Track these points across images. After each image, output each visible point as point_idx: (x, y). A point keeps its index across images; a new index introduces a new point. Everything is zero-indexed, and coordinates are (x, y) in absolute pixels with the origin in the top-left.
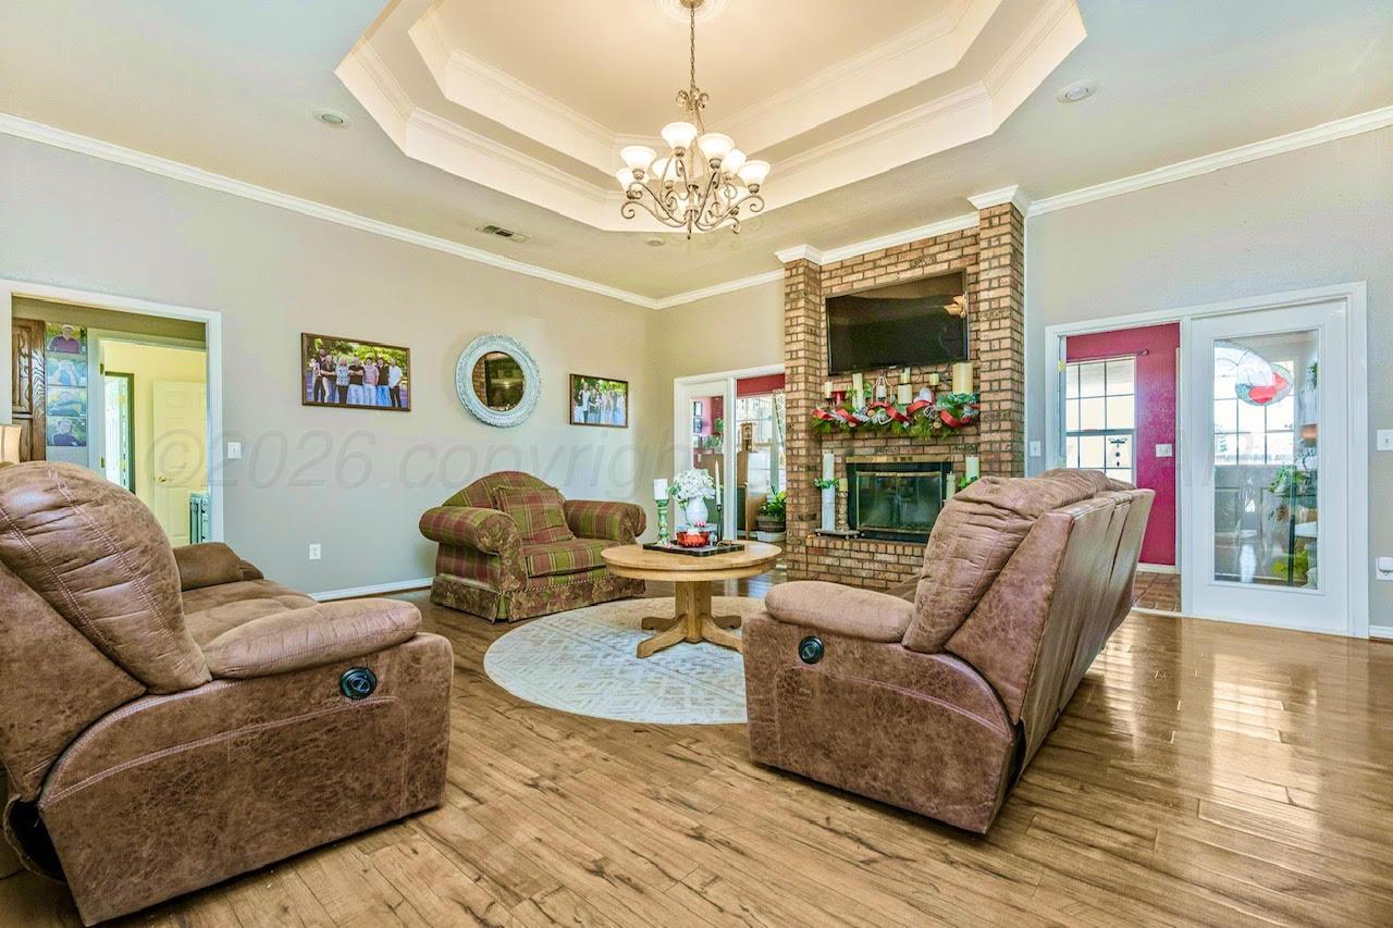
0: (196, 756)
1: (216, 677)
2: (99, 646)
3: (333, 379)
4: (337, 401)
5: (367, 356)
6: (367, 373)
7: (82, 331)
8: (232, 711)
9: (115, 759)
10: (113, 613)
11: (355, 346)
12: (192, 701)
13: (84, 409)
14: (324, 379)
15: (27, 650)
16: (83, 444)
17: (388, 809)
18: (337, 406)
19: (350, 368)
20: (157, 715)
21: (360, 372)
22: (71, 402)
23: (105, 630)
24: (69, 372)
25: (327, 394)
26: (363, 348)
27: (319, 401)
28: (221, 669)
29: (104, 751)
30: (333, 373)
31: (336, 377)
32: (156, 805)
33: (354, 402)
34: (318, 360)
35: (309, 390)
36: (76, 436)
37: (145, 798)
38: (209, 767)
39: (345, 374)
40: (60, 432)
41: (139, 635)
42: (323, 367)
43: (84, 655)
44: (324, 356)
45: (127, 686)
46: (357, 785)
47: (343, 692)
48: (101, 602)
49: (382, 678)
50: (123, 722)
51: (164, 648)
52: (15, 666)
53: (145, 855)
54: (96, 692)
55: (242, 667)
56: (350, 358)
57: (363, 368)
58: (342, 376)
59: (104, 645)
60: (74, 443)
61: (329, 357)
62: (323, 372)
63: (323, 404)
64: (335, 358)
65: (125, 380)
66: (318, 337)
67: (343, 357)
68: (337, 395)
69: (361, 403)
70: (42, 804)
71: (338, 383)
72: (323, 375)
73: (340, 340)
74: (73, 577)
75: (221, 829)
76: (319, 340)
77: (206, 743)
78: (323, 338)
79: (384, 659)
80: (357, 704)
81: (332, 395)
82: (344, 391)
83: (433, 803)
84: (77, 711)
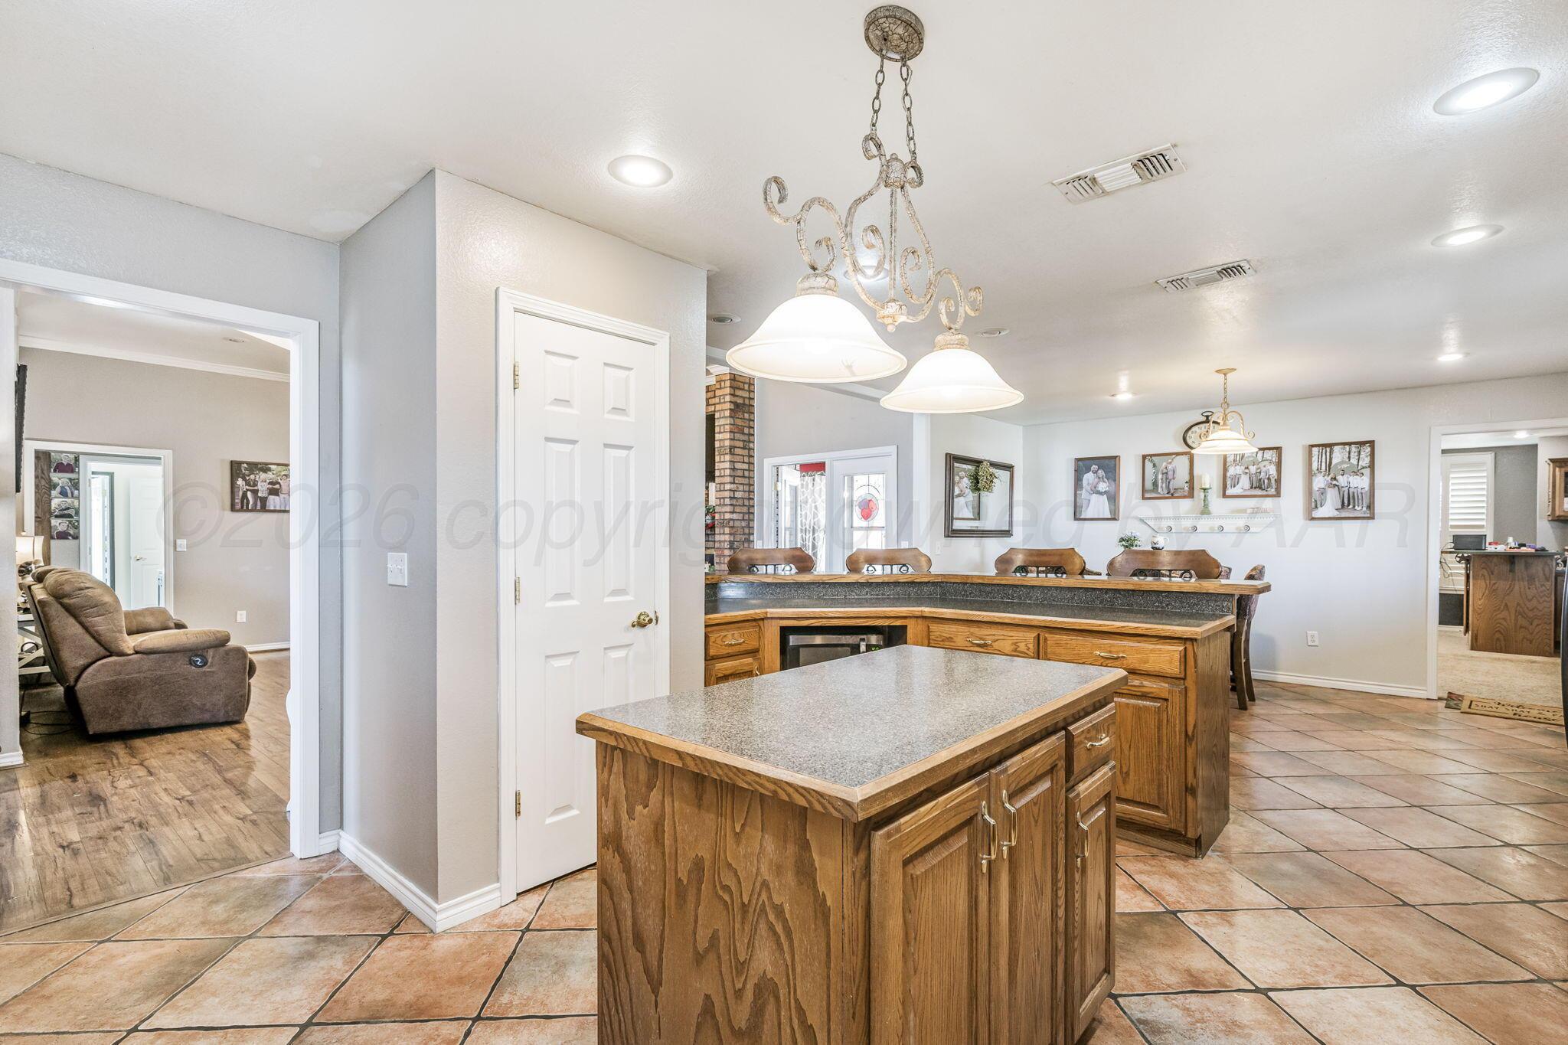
1: (137, 652)
2: (94, 637)
3: (255, 492)
4: (259, 508)
5: (283, 473)
6: (283, 487)
7: (76, 458)
11: (273, 467)
13: (77, 513)
14: (249, 494)
16: (76, 537)
17: (214, 716)
18: (259, 511)
19: (270, 483)
20: (115, 663)
21: (277, 486)
22: (68, 509)
23: (97, 632)
24: (67, 488)
25: (251, 503)
26: (280, 468)
27: (245, 508)
28: (138, 649)
30: (256, 488)
31: (258, 490)
33: (272, 508)
34: (244, 479)
35: (236, 501)
36: (71, 532)
38: (134, 685)
39: (265, 488)
40: (60, 530)
41: (108, 634)
42: (248, 484)
43: (89, 640)
44: (249, 476)
45: (103, 652)
46: (198, 703)
47: (191, 664)
49: (210, 660)
50: (102, 664)
53: (110, 712)
56: (270, 476)
57: (279, 483)
58: (263, 489)
59: (96, 637)
60: (70, 538)
61: (252, 477)
62: (247, 487)
63: (248, 510)
64: (257, 476)
65: (107, 478)
66: (244, 462)
67: (263, 475)
68: (259, 504)
69: (278, 508)
70: (76, 688)
71: (260, 495)
72: (248, 490)
73: (261, 464)
75: (139, 709)
76: (245, 465)
78: (248, 463)
79: (211, 652)
80: (198, 670)
81: (255, 504)
82: (264, 500)
83: (237, 718)
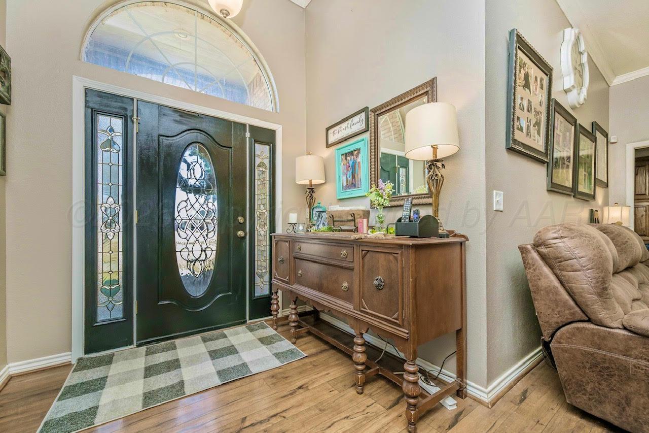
0: (611, 360)
8: (632, 349)
9: (575, 341)
10: (573, 282)
12: (609, 333)
15: (546, 288)
29: (571, 336)
32: (593, 372)
37: (588, 365)
48: (569, 277)
51: (594, 304)
52: (542, 292)
54: (568, 312)
55: (636, 328)
74: (560, 266)
77: (617, 357)
84: (561, 316)
